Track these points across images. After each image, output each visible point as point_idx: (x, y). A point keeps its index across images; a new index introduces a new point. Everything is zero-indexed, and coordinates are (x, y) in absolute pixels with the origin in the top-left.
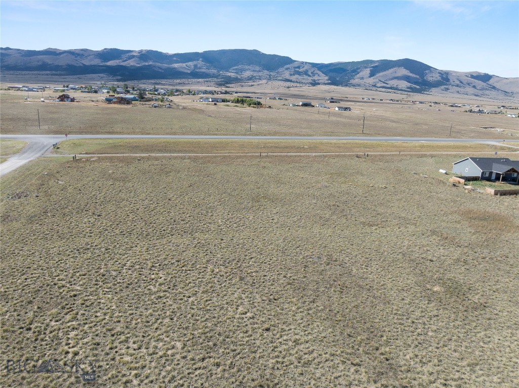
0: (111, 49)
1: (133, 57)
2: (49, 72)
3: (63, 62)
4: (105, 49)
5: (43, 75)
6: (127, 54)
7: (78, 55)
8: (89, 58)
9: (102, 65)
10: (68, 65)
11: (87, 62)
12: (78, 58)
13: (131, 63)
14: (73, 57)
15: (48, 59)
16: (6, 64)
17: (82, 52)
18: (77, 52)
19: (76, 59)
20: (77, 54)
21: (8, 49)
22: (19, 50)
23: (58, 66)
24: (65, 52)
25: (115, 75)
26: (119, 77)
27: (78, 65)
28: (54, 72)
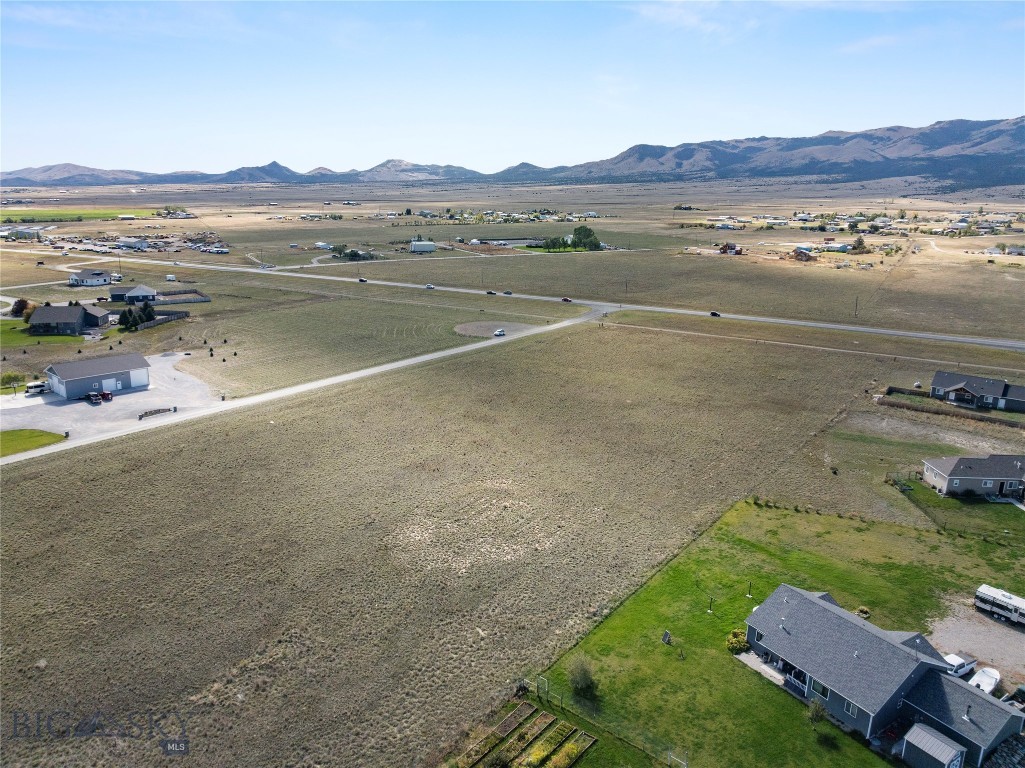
0: (951, 122)
1: (1000, 133)
2: (815, 177)
3: (845, 155)
4: (939, 123)
5: (802, 183)
6: (985, 130)
7: (881, 139)
8: (899, 144)
9: (922, 156)
10: (855, 161)
11: (892, 153)
12: (878, 146)
13: (992, 147)
14: (869, 145)
15: (820, 153)
16: (752, 165)
17: (888, 134)
18: (879, 134)
19: (873, 147)
20: (877, 138)
21: (763, 139)
22: (779, 139)
23: (836, 164)
24: (856, 136)
25: (942, 176)
26: (948, 182)
27: (873, 160)
28: (825, 177)
